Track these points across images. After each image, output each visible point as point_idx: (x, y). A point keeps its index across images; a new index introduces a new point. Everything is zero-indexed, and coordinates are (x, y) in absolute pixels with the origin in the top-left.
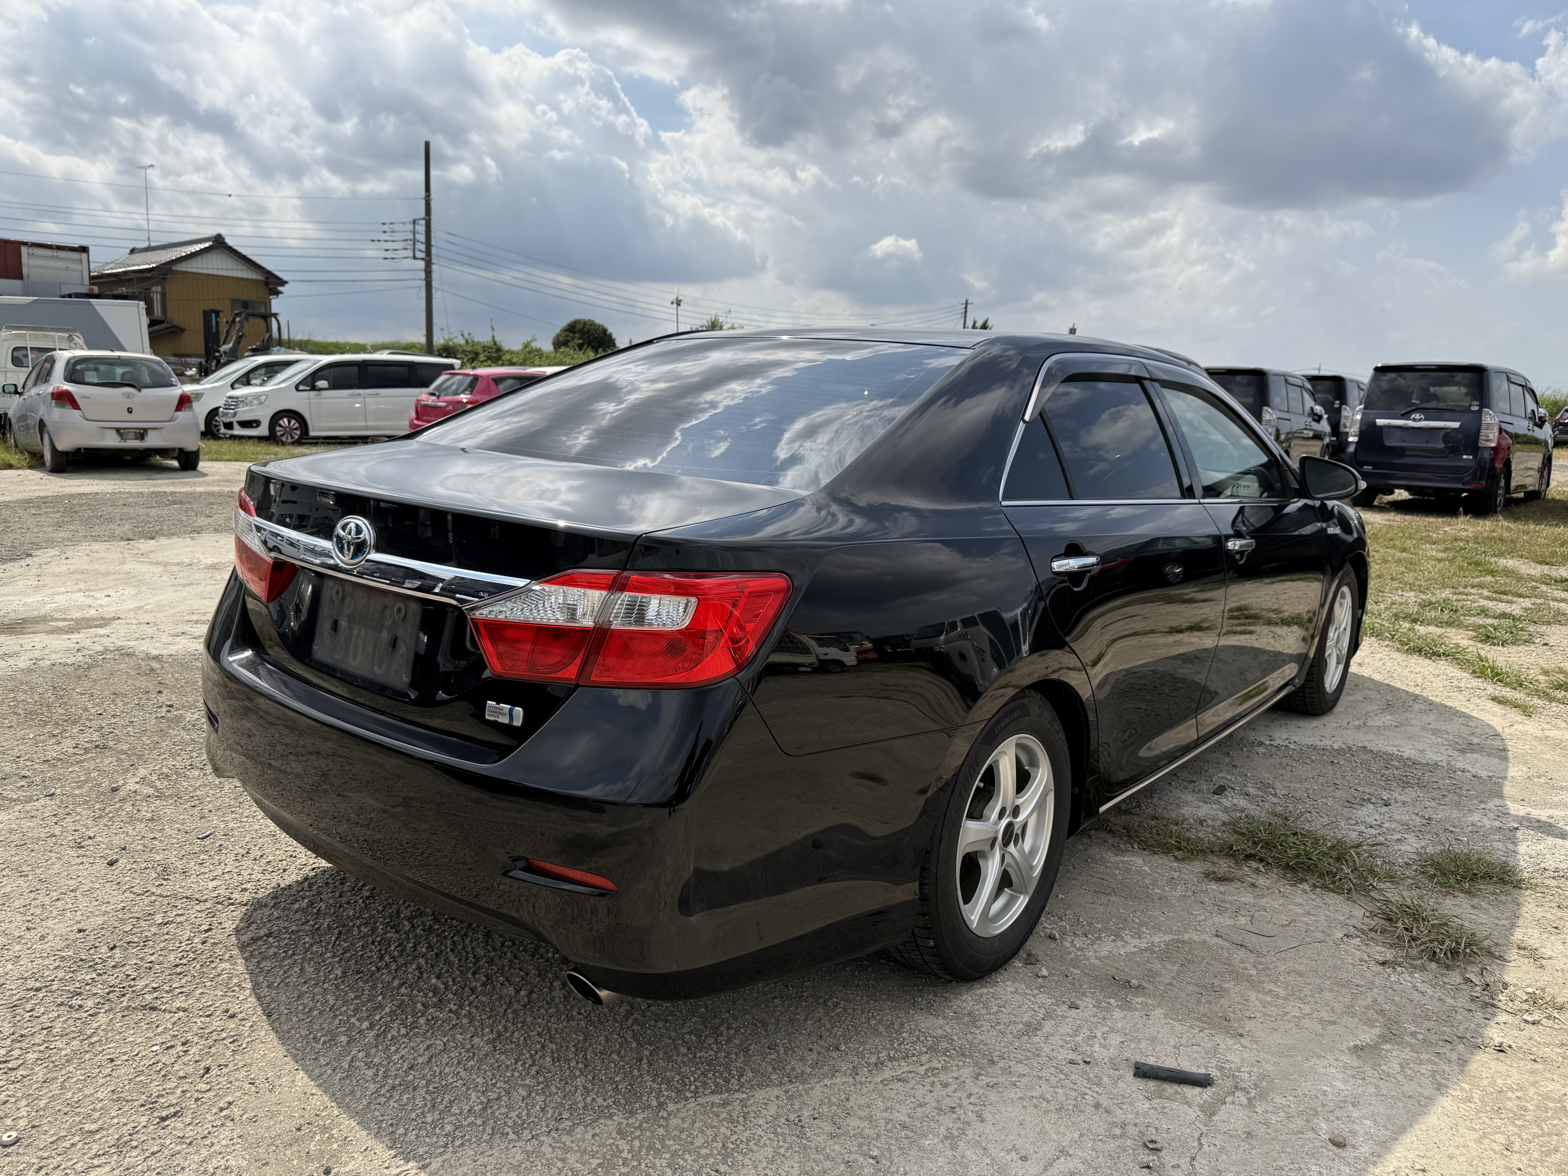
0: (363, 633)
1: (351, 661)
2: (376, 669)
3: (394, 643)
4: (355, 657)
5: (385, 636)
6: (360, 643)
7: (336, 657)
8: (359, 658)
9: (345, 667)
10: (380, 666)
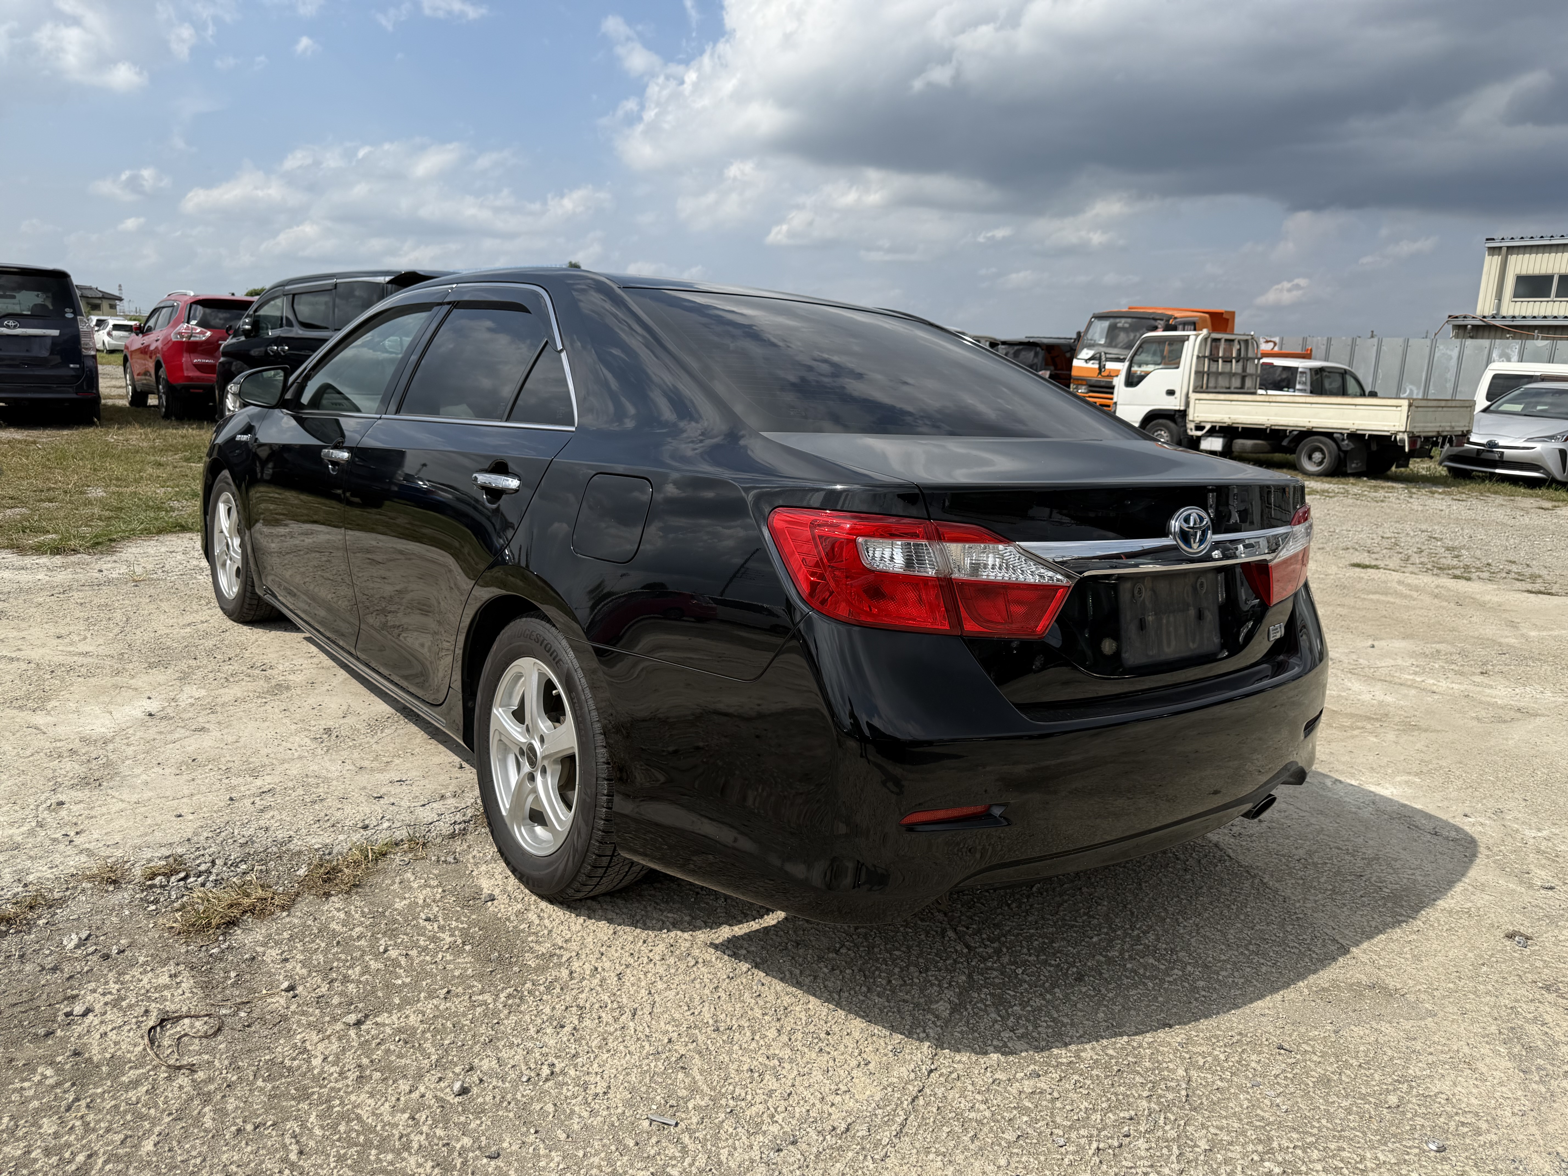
0: (1172, 619)
1: (1166, 650)
2: (1191, 645)
3: (1200, 616)
4: (1169, 644)
5: (1192, 612)
6: (1171, 629)
7: (1151, 653)
8: (1173, 643)
9: (1162, 658)
10: (1194, 642)
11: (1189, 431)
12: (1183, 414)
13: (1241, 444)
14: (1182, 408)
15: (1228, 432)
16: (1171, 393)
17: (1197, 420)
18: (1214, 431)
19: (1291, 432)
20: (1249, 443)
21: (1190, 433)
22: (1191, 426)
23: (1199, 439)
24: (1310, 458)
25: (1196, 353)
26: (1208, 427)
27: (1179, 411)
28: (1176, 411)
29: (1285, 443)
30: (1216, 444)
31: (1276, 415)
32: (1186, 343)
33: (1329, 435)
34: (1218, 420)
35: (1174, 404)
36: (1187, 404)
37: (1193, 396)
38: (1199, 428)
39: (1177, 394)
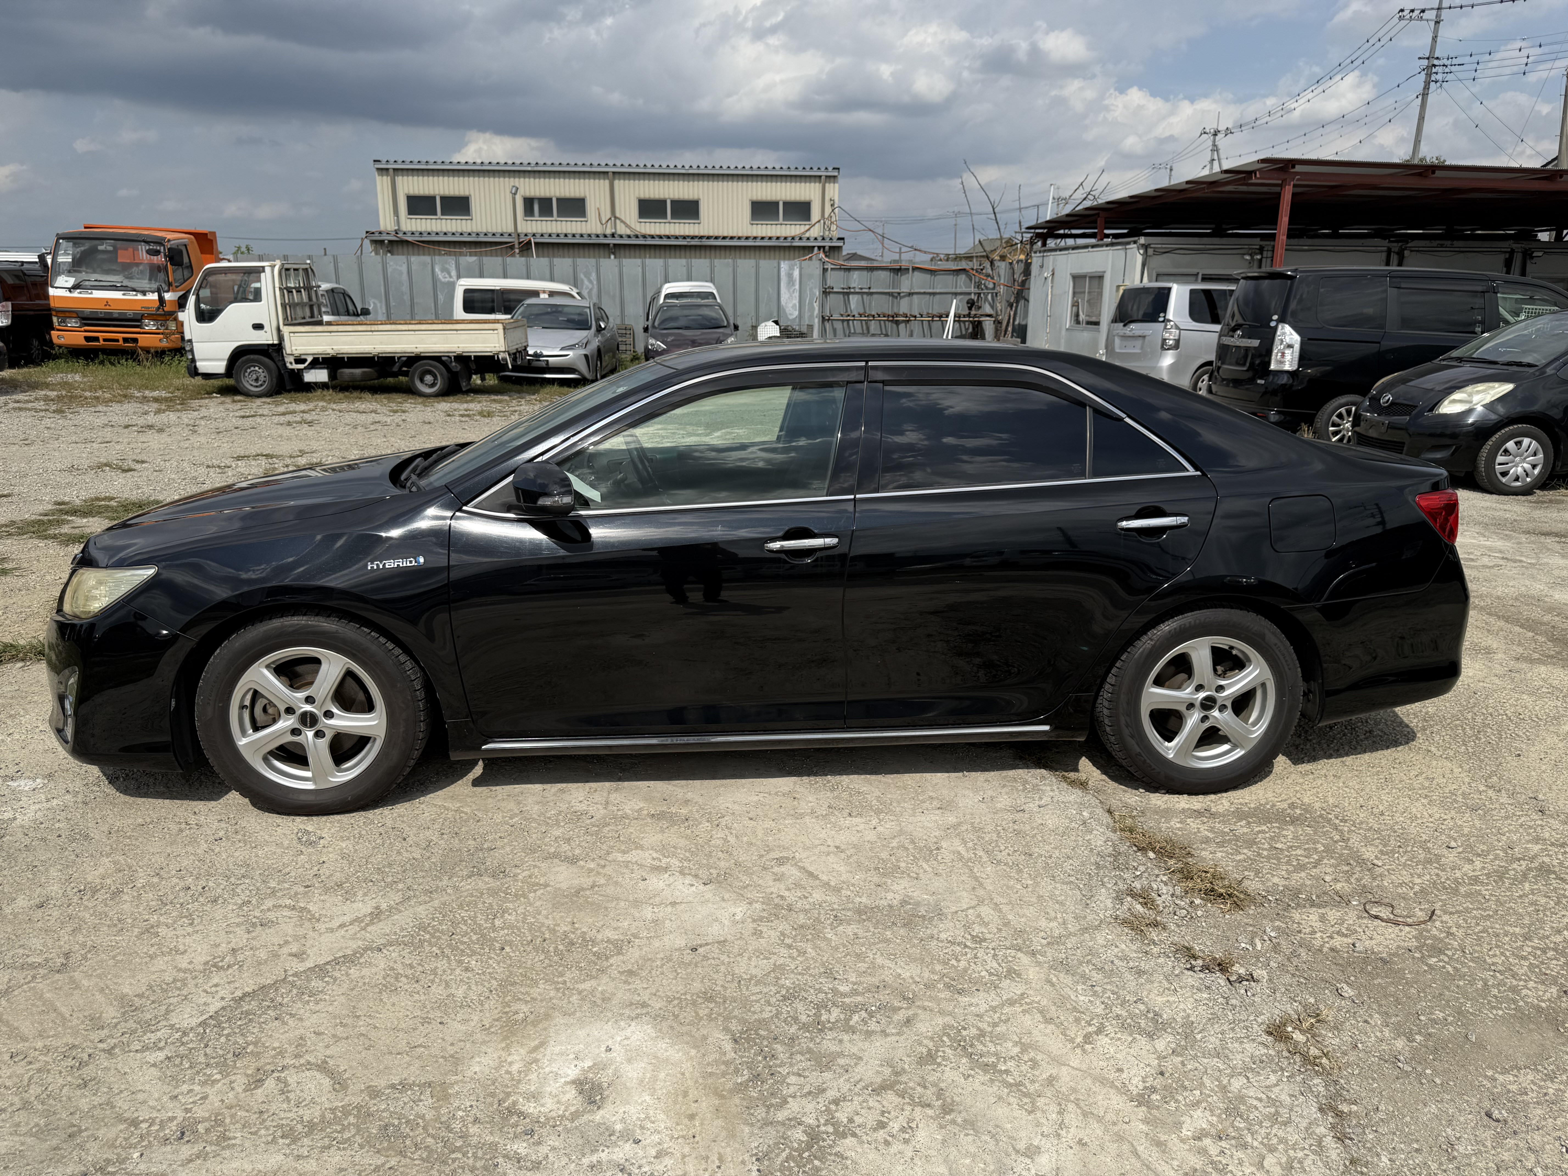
11: (288, 365)
12: (278, 348)
13: (347, 373)
14: (276, 342)
15: (333, 363)
16: (258, 327)
17: (296, 353)
18: (316, 363)
19: (399, 358)
20: (358, 371)
21: (289, 366)
22: (289, 360)
23: (300, 371)
24: (422, 380)
25: (277, 285)
26: (310, 359)
27: (273, 345)
28: (268, 345)
29: (395, 369)
30: (320, 375)
31: (381, 343)
32: (263, 275)
33: (437, 359)
34: (320, 351)
35: (266, 338)
36: (281, 338)
37: (285, 330)
38: (299, 361)
39: (267, 327)
